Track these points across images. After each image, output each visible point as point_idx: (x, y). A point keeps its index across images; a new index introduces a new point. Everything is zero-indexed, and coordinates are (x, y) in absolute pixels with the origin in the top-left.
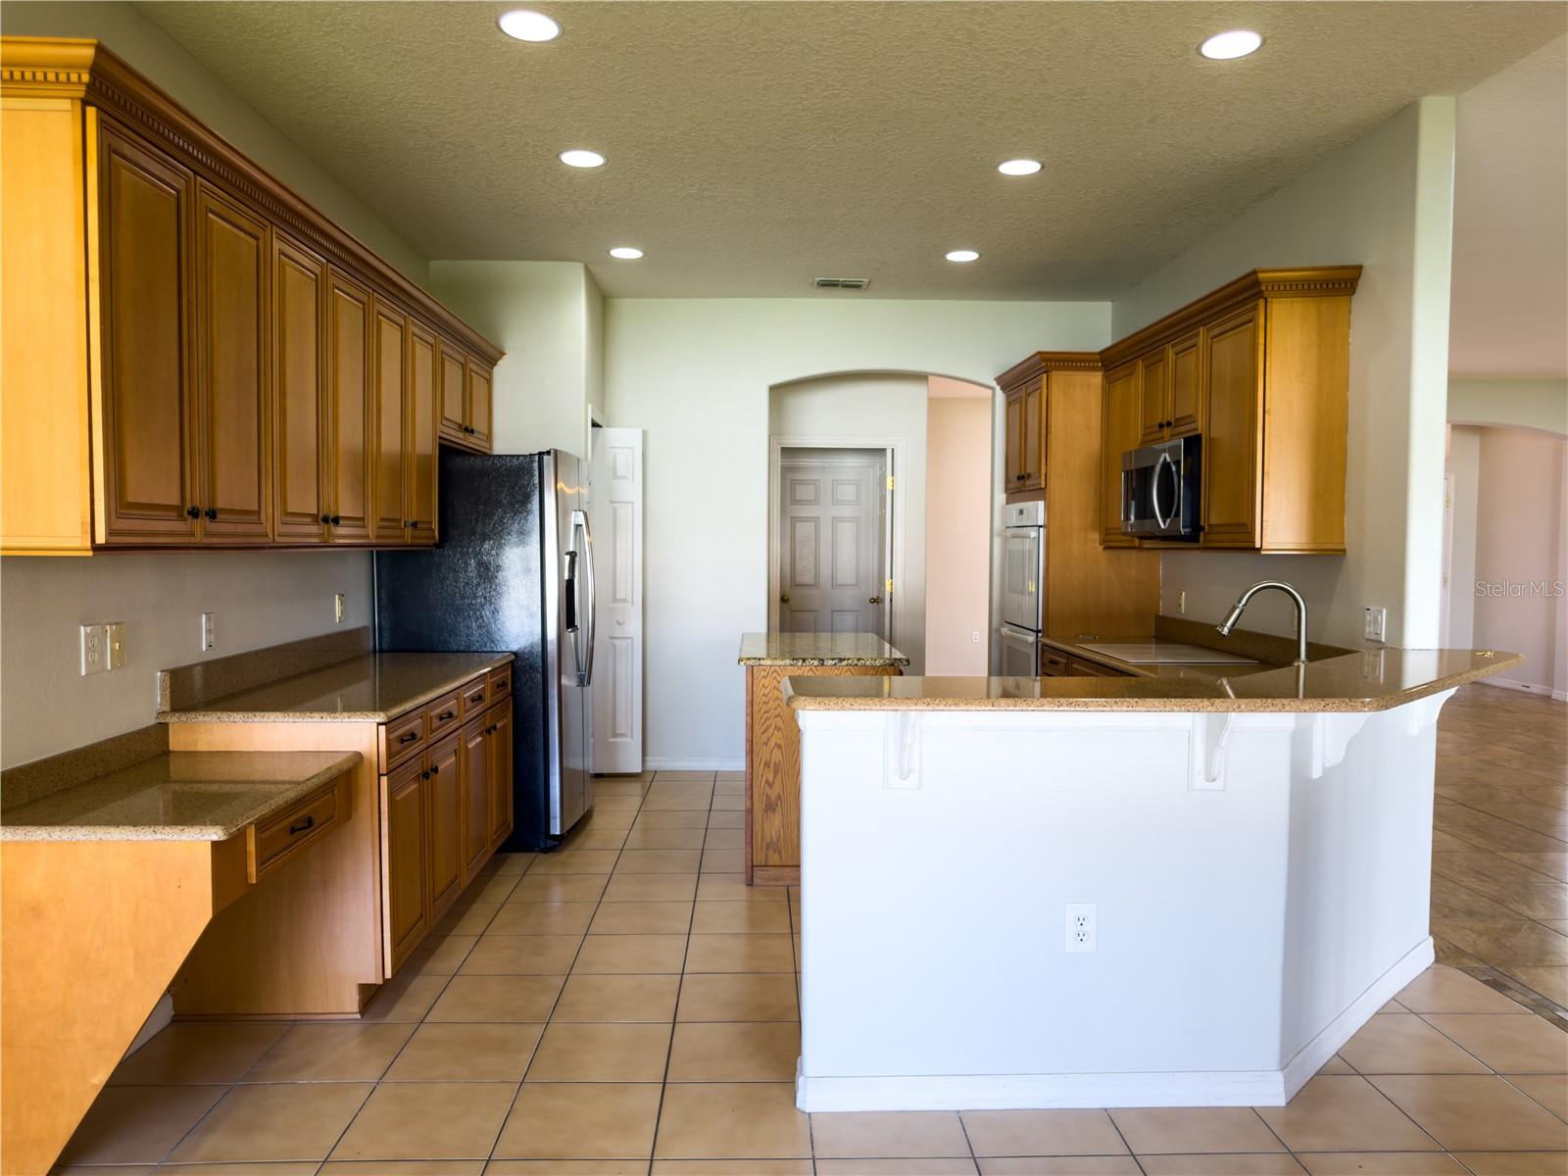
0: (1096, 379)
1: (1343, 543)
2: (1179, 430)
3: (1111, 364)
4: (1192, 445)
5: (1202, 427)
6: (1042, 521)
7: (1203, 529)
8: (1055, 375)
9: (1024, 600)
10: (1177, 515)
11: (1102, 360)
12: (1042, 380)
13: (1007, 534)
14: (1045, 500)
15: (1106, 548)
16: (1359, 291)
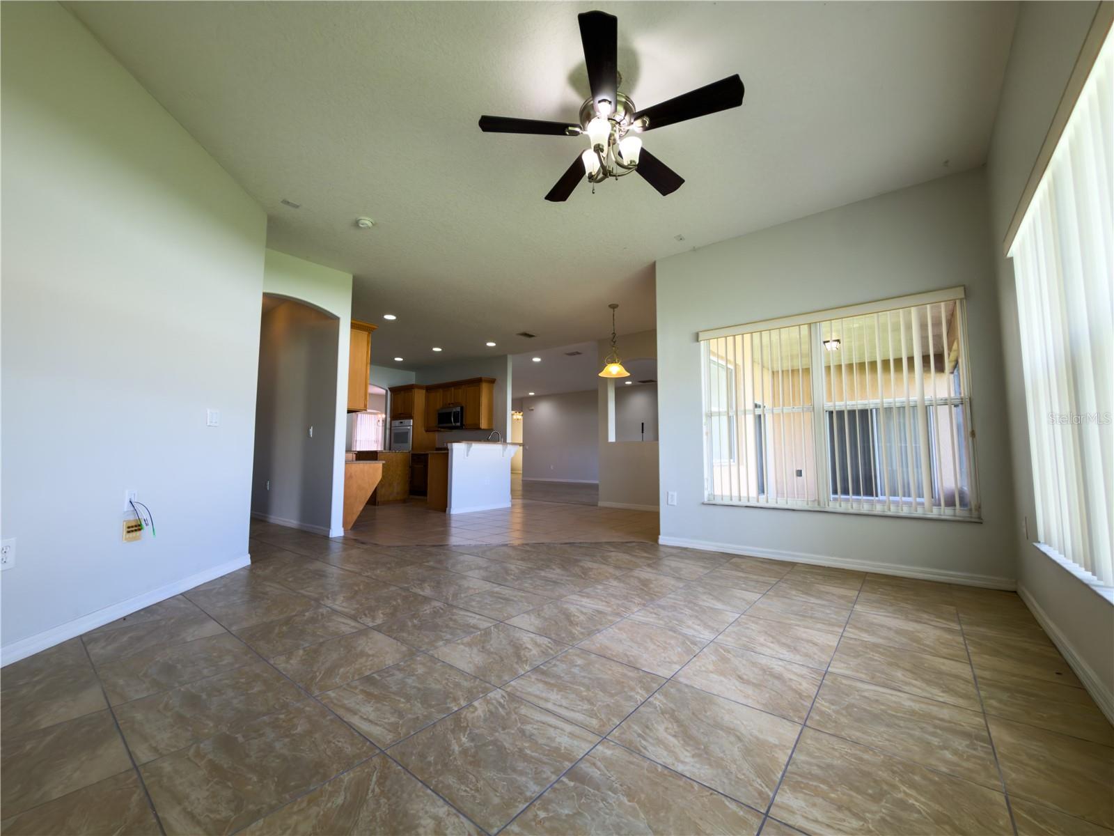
0: (424, 392)
2: (455, 405)
3: (429, 389)
4: (462, 408)
5: (464, 405)
6: (412, 425)
7: (464, 425)
8: (416, 390)
9: (403, 445)
10: (459, 422)
11: (426, 388)
12: (412, 390)
13: (392, 428)
14: (413, 419)
15: (426, 431)
16: (495, 383)
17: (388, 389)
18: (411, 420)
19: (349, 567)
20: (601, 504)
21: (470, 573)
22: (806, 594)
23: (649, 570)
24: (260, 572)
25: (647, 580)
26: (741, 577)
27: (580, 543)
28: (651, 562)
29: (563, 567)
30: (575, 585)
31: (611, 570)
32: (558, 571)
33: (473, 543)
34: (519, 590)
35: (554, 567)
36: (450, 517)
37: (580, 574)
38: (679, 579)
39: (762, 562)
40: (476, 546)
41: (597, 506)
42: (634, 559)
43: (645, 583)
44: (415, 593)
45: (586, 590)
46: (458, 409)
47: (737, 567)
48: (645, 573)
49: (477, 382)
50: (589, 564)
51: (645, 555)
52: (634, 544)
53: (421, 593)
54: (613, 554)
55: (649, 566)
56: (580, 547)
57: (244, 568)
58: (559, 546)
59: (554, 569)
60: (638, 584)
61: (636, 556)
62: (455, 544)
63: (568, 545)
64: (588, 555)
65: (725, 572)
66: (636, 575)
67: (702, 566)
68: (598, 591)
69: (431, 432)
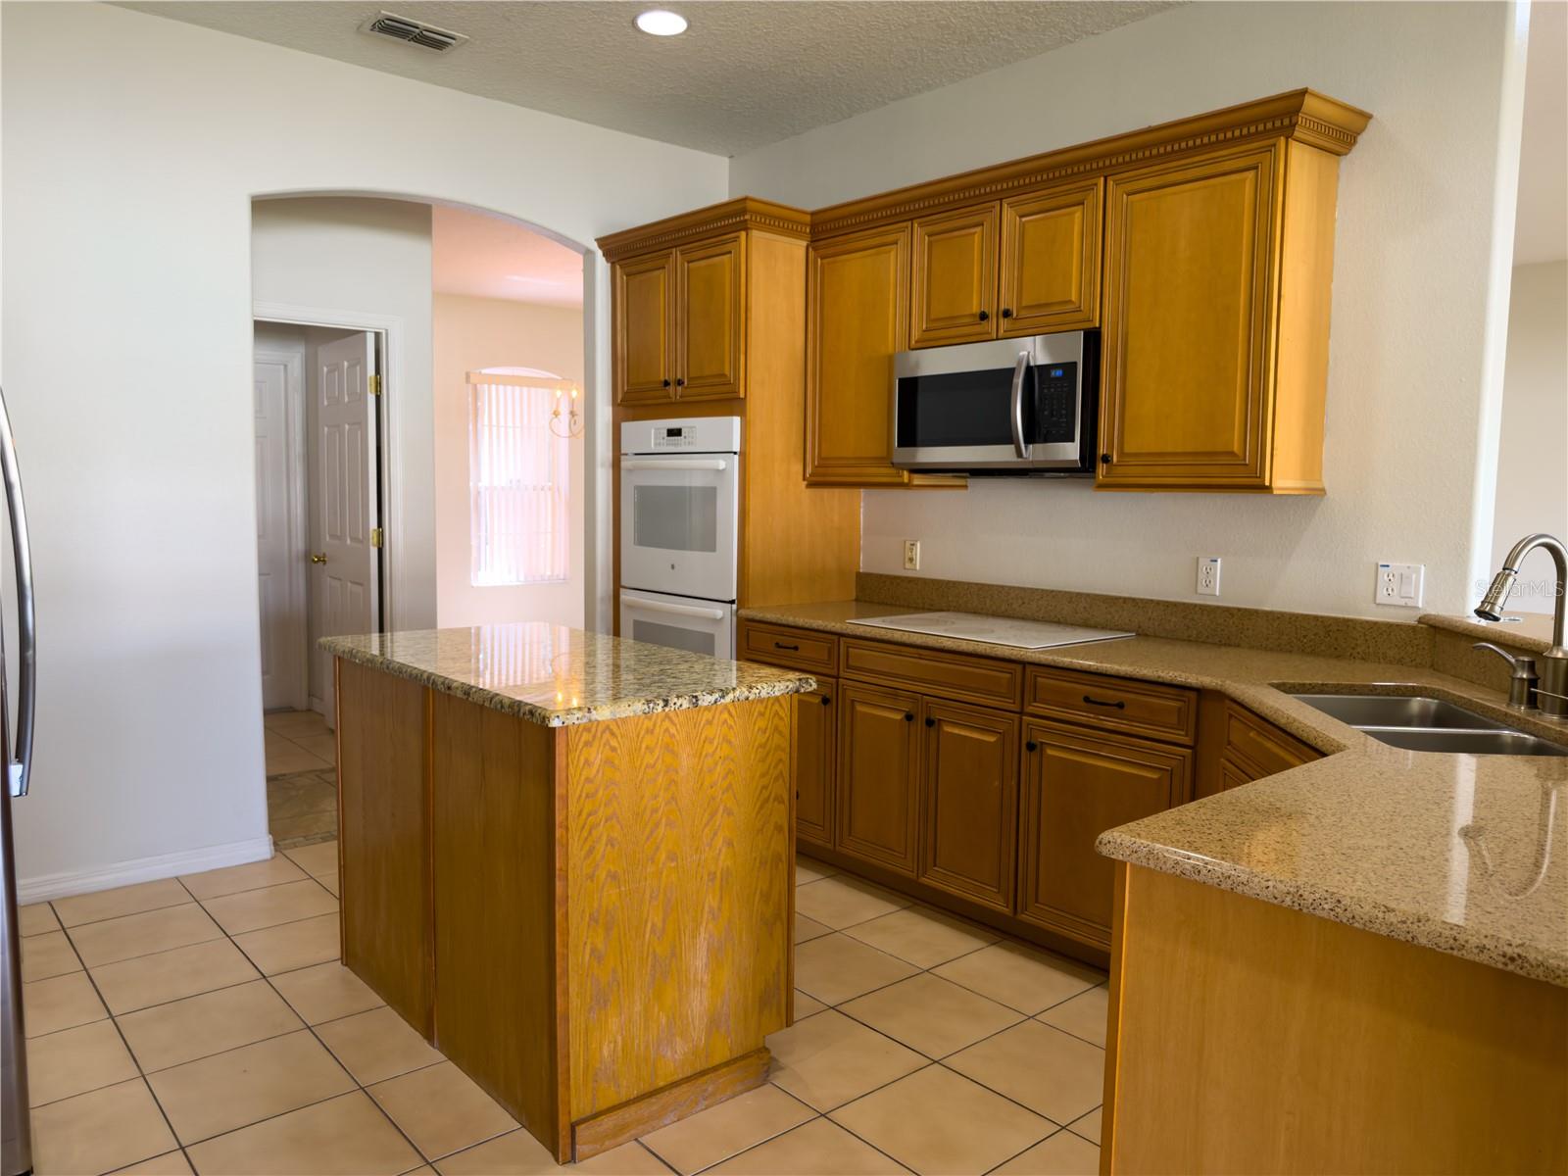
0: (798, 248)
1: (1320, 480)
3: (826, 230)
4: (1092, 342)
6: (736, 448)
7: (1106, 459)
8: (755, 234)
9: (692, 558)
10: (1073, 440)
11: (813, 226)
12: (736, 239)
13: (625, 463)
14: (742, 413)
15: (812, 485)
16: (1357, 152)
17: (594, 246)
18: (736, 420)
69: (837, 491)
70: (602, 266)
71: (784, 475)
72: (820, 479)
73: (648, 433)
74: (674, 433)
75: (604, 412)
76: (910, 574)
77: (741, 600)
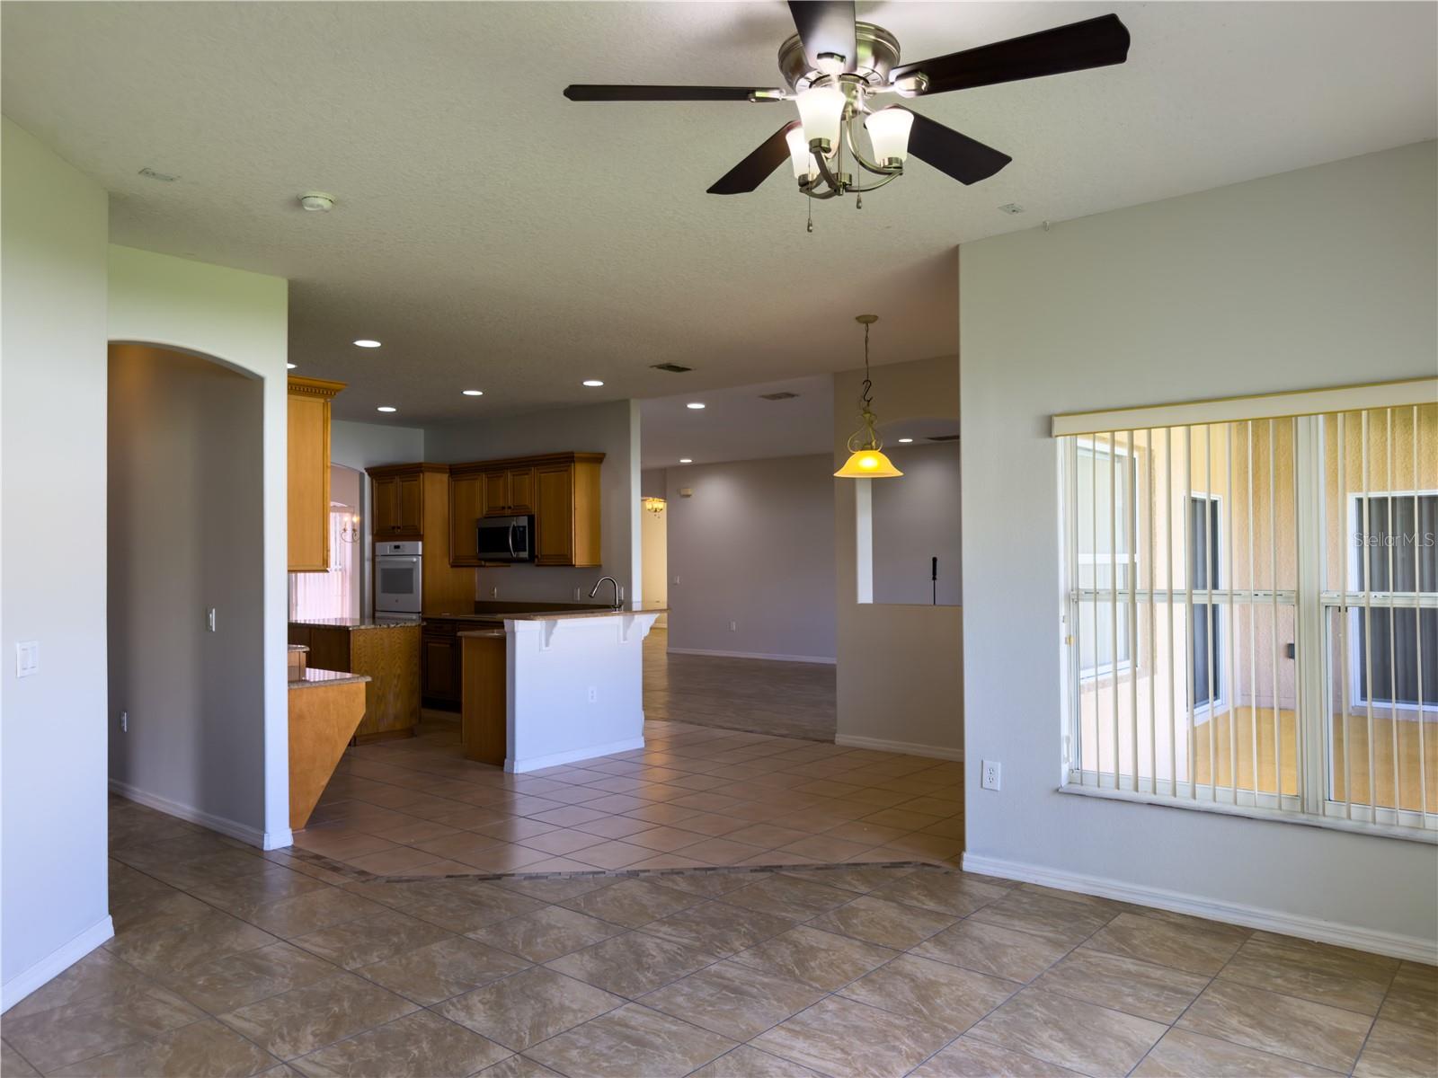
0: (445, 477)
1: (600, 562)
2: (518, 511)
3: (457, 472)
4: (531, 519)
5: (535, 511)
6: (420, 553)
7: (537, 557)
8: (427, 474)
9: (403, 597)
10: (525, 550)
11: (450, 469)
12: (419, 476)
13: (377, 559)
14: (422, 541)
15: (452, 566)
16: (604, 463)
17: (364, 471)
18: (420, 543)
19: (316, 944)
20: (841, 739)
21: (561, 965)
22: (1260, 1025)
23: (936, 952)
24: (135, 959)
25: (932, 983)
26: (1129, 973)
27: (794, 868)
28: (941, 927)
29: (756, 945)
30: (779, 1000)
31: (855, 952)
32: (746, 956)
33: (566, 867)
34: (666, 1014)
35: (737, 944)
36: (513, 783)
37: (792, 966)
38: (996, 979)
39: (1180, 927)
40: (574, 878)
41: (832, 742)
42: (906, 919)
43: (925, 990)
44: (455, 1023)
45: (805, 1016)
46: (523, 521)
47: (1122, 943)
48: (926, 963)
49: (564, 461)
50: (810, 936)
51: (931, 905)
52: (909, 870)
53: (468, 1024)
54: (861, 903)
55: (937, 939)
56: (796, 881)
57: (102, 946)
58: (750, 876)
59: (736, 953)
60: (911, 997)
61: (909, 909)
62: (527, 871)
63: (768, 874)
64: (809, 907)
65: (1095, 956)
66: (908, 968)
67: (1049, 940)
68: (827, 1016)
69: (464, 569)
70: (367, 478)
71: (442, 564)
72: (455, 565)
73: (386, 547)
74: (397, 547)
75: (368, 539)
76: (493, 600)
77: (423, 612)
